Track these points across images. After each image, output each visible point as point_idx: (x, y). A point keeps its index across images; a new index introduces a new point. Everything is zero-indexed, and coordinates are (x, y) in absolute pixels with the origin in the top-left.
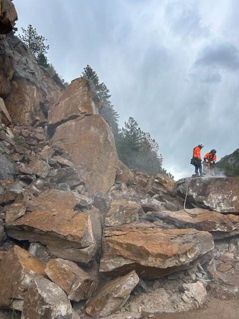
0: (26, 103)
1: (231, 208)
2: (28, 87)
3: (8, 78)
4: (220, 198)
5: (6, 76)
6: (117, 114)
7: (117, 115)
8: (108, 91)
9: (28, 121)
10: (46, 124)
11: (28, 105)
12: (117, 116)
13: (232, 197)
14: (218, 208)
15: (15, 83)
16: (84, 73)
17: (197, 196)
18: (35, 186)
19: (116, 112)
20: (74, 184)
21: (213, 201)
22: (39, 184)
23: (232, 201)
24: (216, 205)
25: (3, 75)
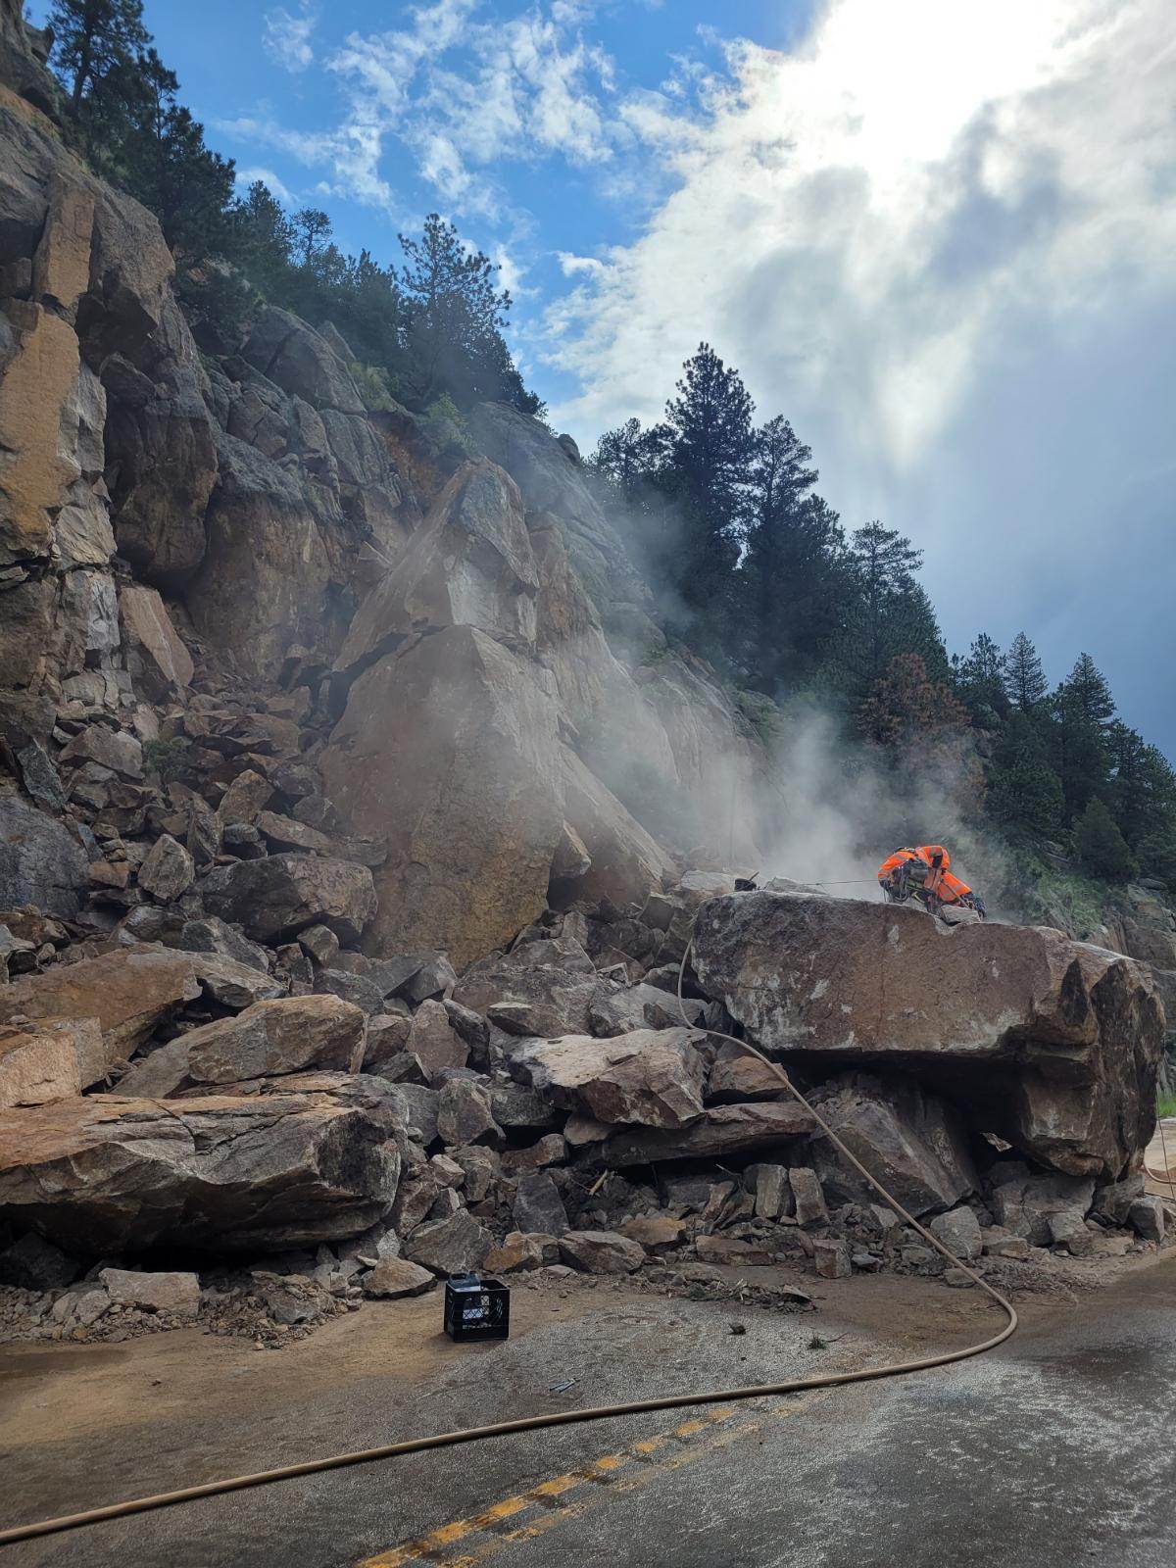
0: (263, 596)
1: (804, 1030)
2: (271, 529)
3: (194, 506)
4: (774, 984)
5: (183, 498)
6: (910, 548)
7: (908, 555)
8: (804, 452)
9: (268, 666)
10: (327, 672)
11: (272, 601)
12: (907, 562)
13: (809, 985)
14: (767, 1029)
15: (222, 518)
16: (686, 383)
17: (708, 977)
18: (130, 928)
19: (906, 543)
20: (287, 923)
21: (752, 998)
22: (146, 923)
23: (810, 1002)
24: (761, 1015)
25: (170, 495)
